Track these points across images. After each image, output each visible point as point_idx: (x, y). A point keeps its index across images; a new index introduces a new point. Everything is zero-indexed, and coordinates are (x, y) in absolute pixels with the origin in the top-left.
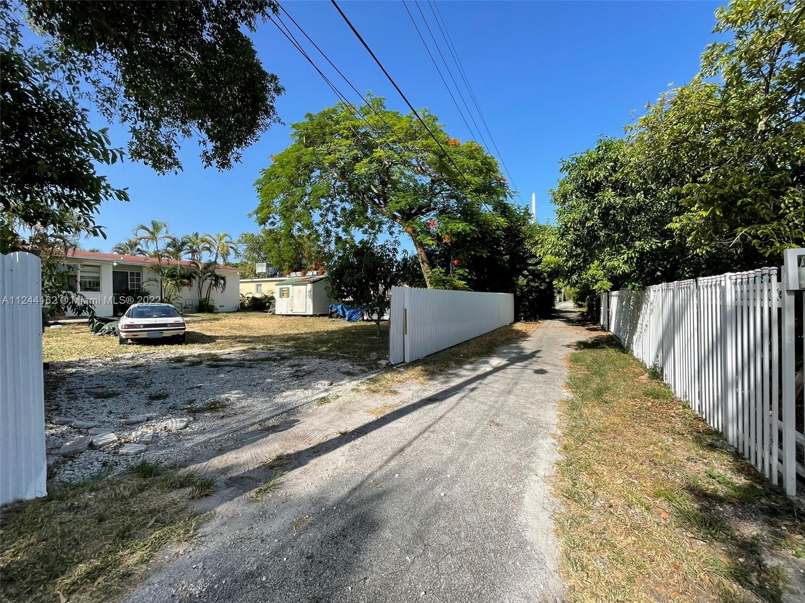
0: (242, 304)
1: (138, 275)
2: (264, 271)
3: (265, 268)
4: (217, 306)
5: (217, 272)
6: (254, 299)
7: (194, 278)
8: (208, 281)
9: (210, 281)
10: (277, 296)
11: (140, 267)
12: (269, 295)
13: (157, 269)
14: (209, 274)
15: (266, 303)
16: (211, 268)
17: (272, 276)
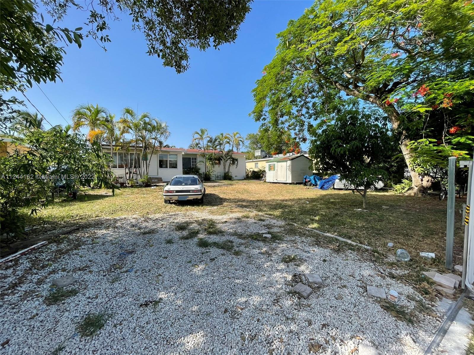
0: (247, 175)
1: (195, 159)
2: (260, 154)
3: (260, 153)
4: (233, 176)
5: (233, 156)
6: (254, 172)
7: (221, 160)
8: (229, 161)
9: (229, 162)
10: (267, 170)
11: (196, 155)
12: (262, 169)
13: (203, 155)
14: (229, 157)
15: (260, 174)
16: (230, 154)
17: (264, 158)
